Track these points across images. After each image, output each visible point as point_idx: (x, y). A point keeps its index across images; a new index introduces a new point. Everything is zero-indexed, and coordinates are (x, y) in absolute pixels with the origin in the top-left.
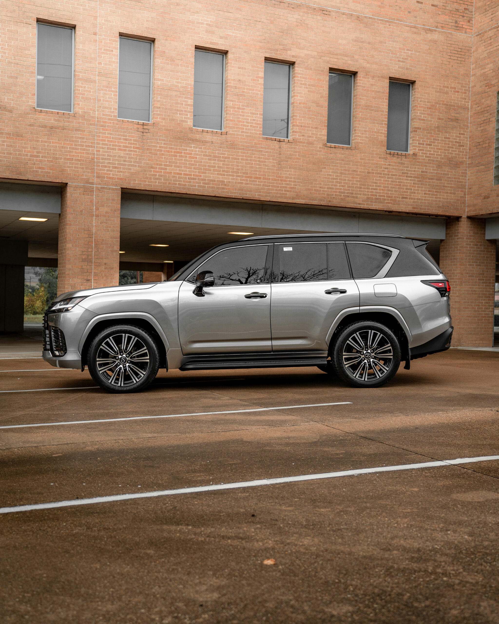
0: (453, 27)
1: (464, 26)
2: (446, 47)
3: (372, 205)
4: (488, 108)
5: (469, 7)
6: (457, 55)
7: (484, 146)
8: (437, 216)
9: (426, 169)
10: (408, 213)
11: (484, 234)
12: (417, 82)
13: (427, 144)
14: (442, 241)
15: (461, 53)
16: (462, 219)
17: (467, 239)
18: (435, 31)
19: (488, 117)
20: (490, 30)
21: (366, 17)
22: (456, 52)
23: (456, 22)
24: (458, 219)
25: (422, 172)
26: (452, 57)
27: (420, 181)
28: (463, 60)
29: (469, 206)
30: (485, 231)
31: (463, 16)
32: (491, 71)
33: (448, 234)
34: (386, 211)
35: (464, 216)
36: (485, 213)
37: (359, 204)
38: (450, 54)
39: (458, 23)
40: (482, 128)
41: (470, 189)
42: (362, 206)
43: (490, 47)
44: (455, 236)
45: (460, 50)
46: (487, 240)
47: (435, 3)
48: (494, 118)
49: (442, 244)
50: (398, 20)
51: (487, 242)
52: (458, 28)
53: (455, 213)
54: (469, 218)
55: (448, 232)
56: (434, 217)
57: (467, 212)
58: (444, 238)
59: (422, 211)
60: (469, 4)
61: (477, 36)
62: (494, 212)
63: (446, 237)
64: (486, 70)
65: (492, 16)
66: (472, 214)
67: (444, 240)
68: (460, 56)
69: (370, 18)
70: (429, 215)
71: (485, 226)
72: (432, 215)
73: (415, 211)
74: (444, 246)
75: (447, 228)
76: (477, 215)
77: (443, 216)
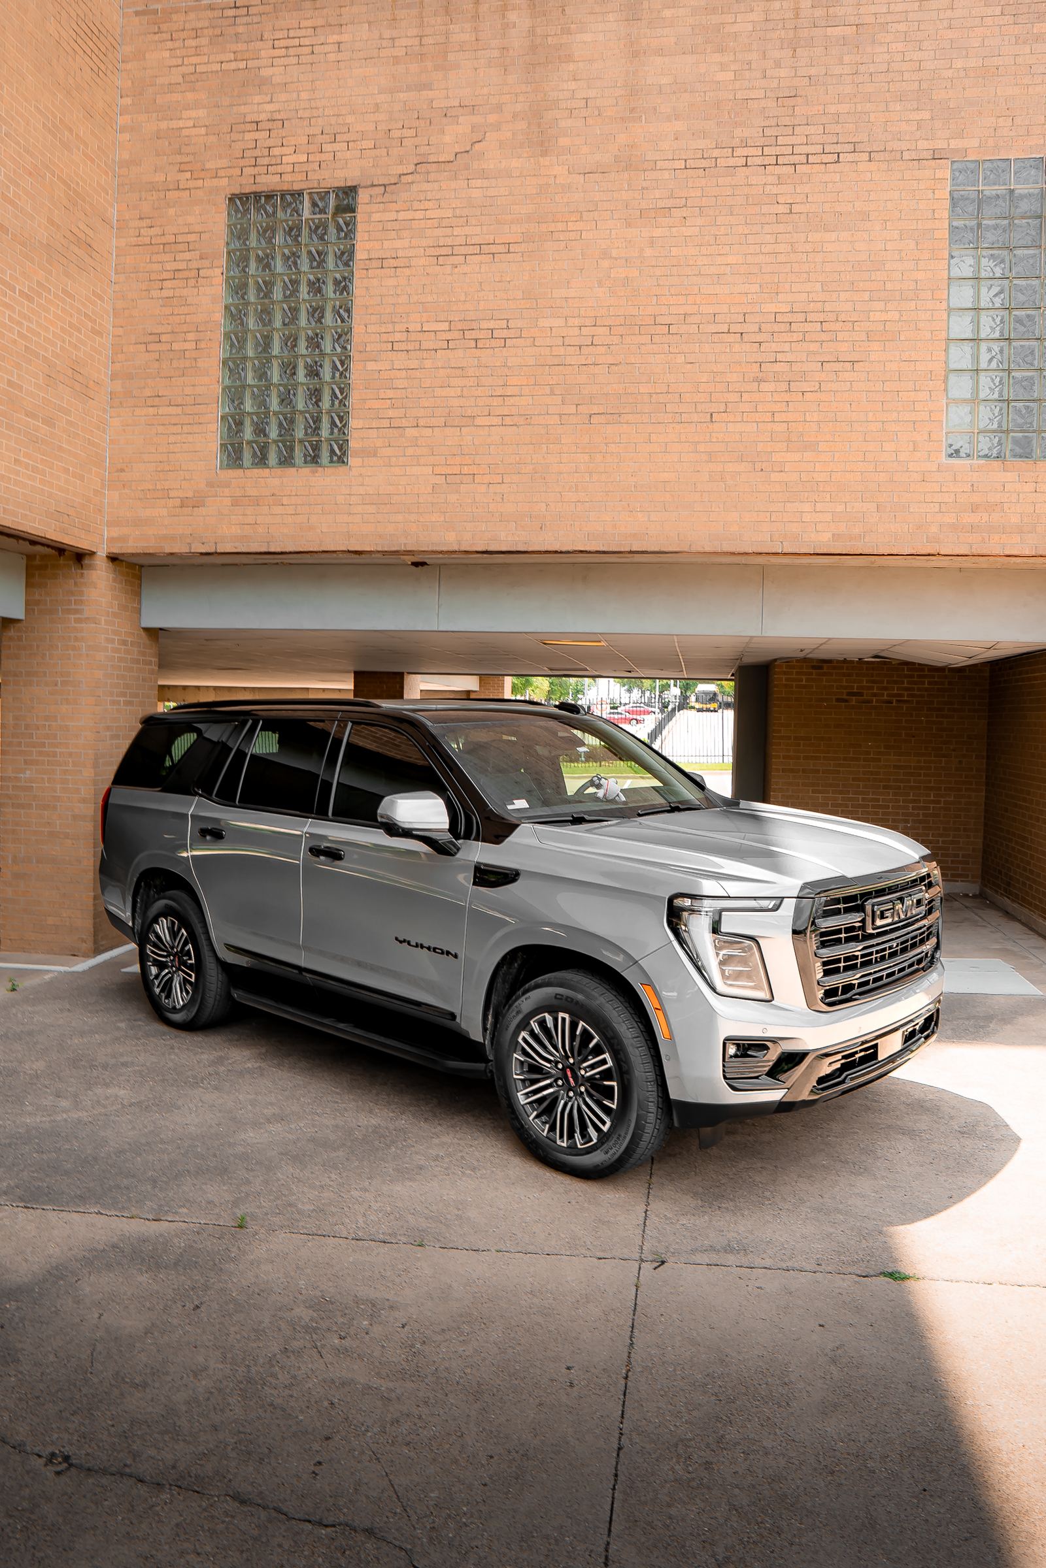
4: (191, 238)
7: (177, 346)
14: (9, 622)
16: (95, 562)
19: (194, 265)
24: (80, 557)
29: (115, 524)
30: (140, 603)
32: (204, 130)
33: (38, 603)
35: (102, 553)
41: (122, 471)
44: (69, 611)
46: (145, 629)
48: (217, 272)
49: (13, 633)
51: (143, 634)
53: (83, 544)
54: (113, 559)
55: (37, 597)
57: (111, 540)
58: (18, 612)
62: (220, 550)
63: (28, 611)
64: (181, 124)
66: (131, 546)
67: (18, 621)
71: (140, 586)
74: (20, 639)
75: (31, 585)
76: (150, 554)
77: (48, 546)
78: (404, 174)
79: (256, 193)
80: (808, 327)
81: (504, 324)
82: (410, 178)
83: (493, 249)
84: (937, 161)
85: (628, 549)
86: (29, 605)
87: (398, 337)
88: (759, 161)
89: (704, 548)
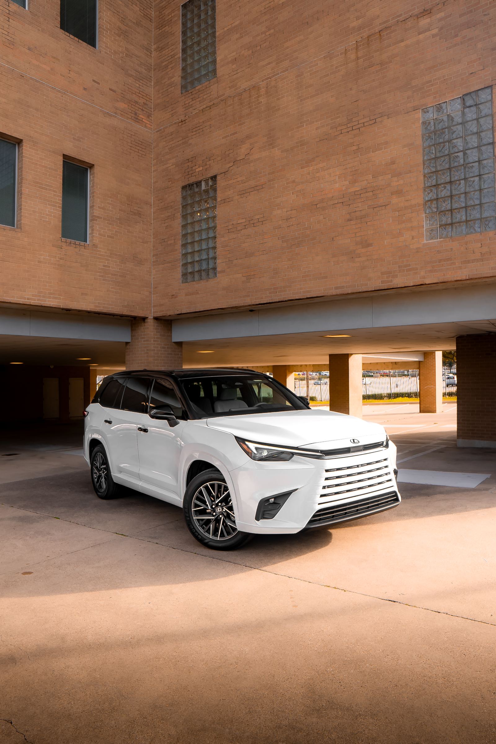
0: (133, 118)
1: (143, 120)
2: (126, 137)
3: (45, 301)
4: (172, 204)
5: (148, 103)
6: (138, 148)
7: (169, 243)
8: (122, 316)
9: (108, 263)
10: (89, 312)
11: (171, 336)
12: (95, 166)
13: (108, 236)
14: (127, 343)
15: (142, 146)
16: (149, 320)
17: (154, 341)
18: (114, 116)
19: (173, 213)
20: (170, 126)
21: (32, 79)
22: (137, 144)
23: (136, 114)
24: (144, 319)
25: (104, 266)
26: (132, 148)
27: (102, 276)
28: (144, 154)
29: (154, 306)
30: (171, 333)
31: (143, 110)
32: (174, 166)
33: (134, 336)
34: (63, 309)
35: (151, 317)
36: (173, 314)
37: (28, 299)
38: (130, 145)
39: (138, 115)
40: (166, 225)
41: (156, 288)
42: (33, 302)
43: (171, 143)
45: (140, 143)
46: (173, 342)
47: (113, 88)
48: (179, 214)
49: (128, 347)
50: (71, 93)
51: (174, 344)
52: (137, 120)
53: (141, 314)
54: (156, 319)
55: (134, 334)
56: (119, 317)
57: (154, 312)
58: (129, 340)
59: (105, 310)
60: (148, 99)
61: (157, 132)
62: (182, 313)
63: (132, 339)
64: (168, 165)
65: (171, 113)
66: (158, 314)
67: (129, 342)
68: (140, 149)
69: (37, 81)
70: (113, 315)
71: (171, 327)
72: (117, 315)
73: (98, 309)
74: (130, 349)
75: (132, 330)
76: (164, 316)
77: (128, 317)
78: (230, 167)
79: (189, 184)
80: (368, 194)
81: (262, 216)
82: (232, 168)
83: (258, 188)
84: (415, 111)
85: (306, 297)
86: (132, 336)
87: (230, 227)
88: (346, 130)
89: (332, 293)
